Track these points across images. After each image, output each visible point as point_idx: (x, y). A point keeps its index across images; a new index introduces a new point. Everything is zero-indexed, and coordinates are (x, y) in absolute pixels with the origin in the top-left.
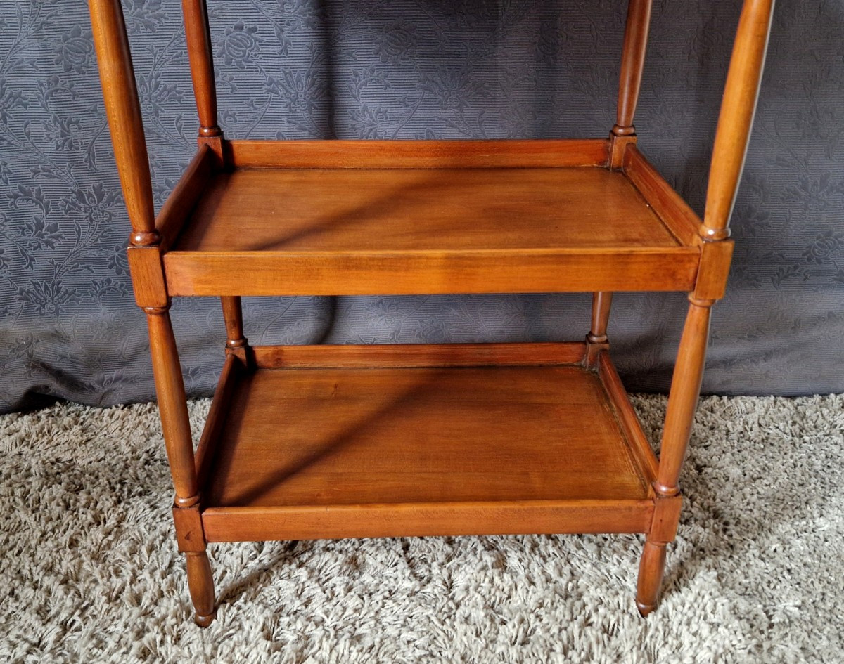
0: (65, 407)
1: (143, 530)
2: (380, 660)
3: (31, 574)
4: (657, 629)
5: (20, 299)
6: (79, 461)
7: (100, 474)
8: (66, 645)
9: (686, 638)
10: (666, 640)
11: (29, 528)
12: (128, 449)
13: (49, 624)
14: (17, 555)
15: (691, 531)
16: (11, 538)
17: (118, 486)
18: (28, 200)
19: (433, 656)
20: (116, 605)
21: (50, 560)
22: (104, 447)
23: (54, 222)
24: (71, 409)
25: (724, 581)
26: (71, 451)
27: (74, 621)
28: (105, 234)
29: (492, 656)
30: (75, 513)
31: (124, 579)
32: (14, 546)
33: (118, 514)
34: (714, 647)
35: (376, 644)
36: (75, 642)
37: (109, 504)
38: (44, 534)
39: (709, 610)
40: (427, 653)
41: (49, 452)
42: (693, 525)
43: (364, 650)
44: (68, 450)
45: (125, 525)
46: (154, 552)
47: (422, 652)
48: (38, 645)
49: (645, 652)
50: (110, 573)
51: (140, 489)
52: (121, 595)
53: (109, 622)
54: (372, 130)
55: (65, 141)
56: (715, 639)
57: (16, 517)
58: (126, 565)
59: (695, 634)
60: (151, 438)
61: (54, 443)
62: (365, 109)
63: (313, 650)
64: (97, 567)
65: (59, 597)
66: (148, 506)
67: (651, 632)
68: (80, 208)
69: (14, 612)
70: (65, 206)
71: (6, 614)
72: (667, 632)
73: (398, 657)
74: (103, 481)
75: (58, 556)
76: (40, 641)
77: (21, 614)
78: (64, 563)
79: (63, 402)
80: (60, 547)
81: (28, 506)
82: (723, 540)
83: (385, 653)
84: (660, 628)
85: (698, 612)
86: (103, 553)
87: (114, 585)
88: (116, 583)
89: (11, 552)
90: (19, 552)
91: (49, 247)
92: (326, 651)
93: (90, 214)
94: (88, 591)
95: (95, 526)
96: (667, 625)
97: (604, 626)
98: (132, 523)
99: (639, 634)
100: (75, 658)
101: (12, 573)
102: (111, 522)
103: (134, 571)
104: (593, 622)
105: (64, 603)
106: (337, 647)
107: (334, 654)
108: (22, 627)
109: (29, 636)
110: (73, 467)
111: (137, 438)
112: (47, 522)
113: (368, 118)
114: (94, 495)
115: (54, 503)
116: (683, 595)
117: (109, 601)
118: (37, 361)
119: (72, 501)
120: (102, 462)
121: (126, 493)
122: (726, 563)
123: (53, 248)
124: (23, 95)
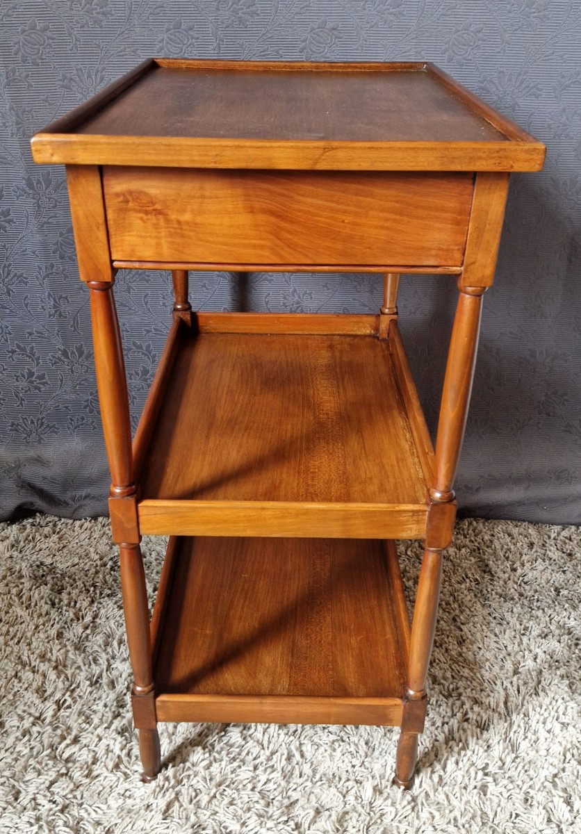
0: (43, 517)
1: (113, 626)
2: (302, 742)
3: (30, 660)
4: (519, 726)
5: (11, 430)
6: (59, 565)
7: (77, 578)
8: (61, 719)
9: (542, 734)
10: (527, 735)
11: (24, 622)
12: (97, 557)
13: (47, 702)
14: (17, 644)
15: (549, 645)
16: (11, 629)
17: (92, 589)
18: (23, 354)
19: (343, 741)
20: (96, 688)
21: (43, 649)
22: (78, 554)
23: (42, 372)
24: (48, 519)
25: (574, 688)
26: (51, 556)
27: (65, 700)
28: (82, 382)
29: (390, 742)
30: (60, 610)
31: (102, 666)
32: (15, 636)
33: (93, 612)
34: (564, 743)
35: (298, 729)
36: (68, 717)
37: (86, 604)
38: (37, 627)
39: (561, 712)
40: (339, 738)
41: (34, 557)
42: (551, 640)
43: (289, 734)
44: (49, 555)
45: (98, 620)
46: (122, 645)
47: (335, 738)
48: (39, 719)
49: (509, 744)
50: (90, 662)
51: (109, 592)
52: (99, 680)
53: (92, 702)
54: (299, 307)
55: (56, 311)
56: (565, 736)
57: (13, 612)
58: (102, 655)
59: (549, 732)
60: (113, 547)
61: (37, 548)
62: (295, 291)
63: (251, 732)
64: (80, 655)
65: (53, 680)
66: (116, 606)
67: (515, 728)
68: (64, 362)
69: (19, 691)
70: (52, 361)
71: (13, 692)
72: (527, 729)
73: (315, 740)
74: (79, 583)
75: (48, 646)
76: (41, 714)
77: (25, 693)
78: (54, 652)
79: (42, 513)
80: (50, 638)
81: (22, 603)
82: (574, 653)
83: (306, 737)
84: (522, 725)
85: (553, 713)
86: (83, 644)
87: (94, 672)
88: (96, 670)
89: (13, 641)
90: (19, 642)
91: (37, 391)
92: (260, 733)
93: (72, 367)
94: (73, 675)
95: (76, 621)
96: (527, 723)
97: (477, 722)
98: (104, 620)
99: (505, 730)
100: (69, 731)
101: (14, 658)
102: (88, 619)
103: (108, 660)
104: (469, 718)
105: (56, 686)
106: (268, 730)
107: (267, 736)
108: (26, 703)
109: (32, 711)
110: (54, 570)
111: (103, 548)
112: (38, 618)
113: (297, 298)
114: (73, 595)
115: (43, 601)
116: (541, 699)
117: (91, 685)
118: (24, 481)
119: (57, 600)
120: (77, 566)
121: (98, 595)
122: (576, 673)
123: (40, 391)
124: (24, 276)
